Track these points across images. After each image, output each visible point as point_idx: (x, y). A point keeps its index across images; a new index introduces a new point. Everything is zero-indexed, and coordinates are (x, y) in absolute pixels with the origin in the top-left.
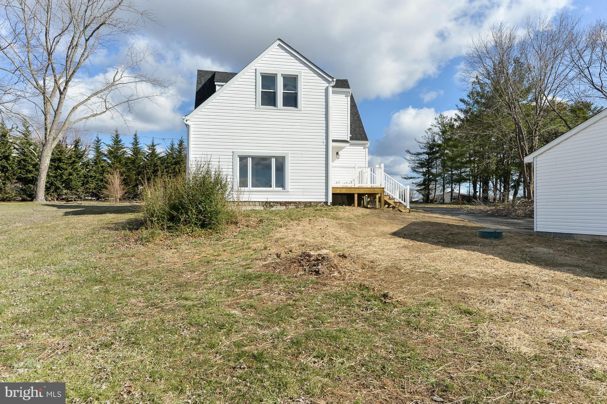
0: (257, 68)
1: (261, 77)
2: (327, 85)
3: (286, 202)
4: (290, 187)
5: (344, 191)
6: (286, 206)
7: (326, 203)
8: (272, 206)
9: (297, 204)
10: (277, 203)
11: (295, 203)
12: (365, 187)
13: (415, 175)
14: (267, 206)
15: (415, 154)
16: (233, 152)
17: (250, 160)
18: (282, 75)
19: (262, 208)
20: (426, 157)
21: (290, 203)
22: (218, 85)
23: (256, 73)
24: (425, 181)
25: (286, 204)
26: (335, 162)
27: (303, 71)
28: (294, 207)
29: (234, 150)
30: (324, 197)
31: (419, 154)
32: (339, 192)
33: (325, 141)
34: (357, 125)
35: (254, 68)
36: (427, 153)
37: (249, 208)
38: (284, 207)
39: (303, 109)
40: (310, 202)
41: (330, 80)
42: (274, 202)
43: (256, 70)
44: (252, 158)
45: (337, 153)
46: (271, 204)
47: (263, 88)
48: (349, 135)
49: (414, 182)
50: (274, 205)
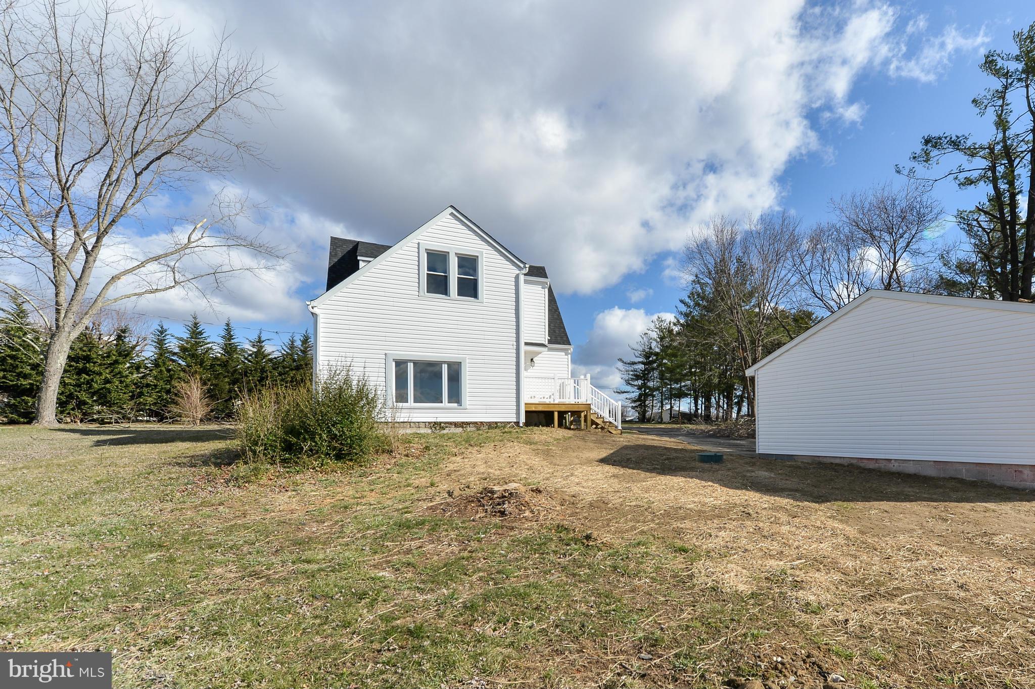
0: (420, 241)
1: (426, 255)
2: (518, 272)
3: (463, 423)
4: (468, 403)
5: (540, 409)
6: (463, 427)
7: (517, 423)
8: (443, 428)
9: (478, 425)
10: (451, 423)
11: (476, 423)
12: (567, 403)
13: (629, 388)
14: (435, 428)
15: (628, 364)
16: (386, 354)
17: (411, 367)
18: (456, 254)
19: (429, 431)
20: (642, 367)
21: (468, 424)
22: (363, 261)
23: (418, 248)
24: (640, 395)
25: (462, 425)
26: (528, 371)
27: (485, 251)
28: (474, 429)
29: (387, 352)
30: (515, 416)
31: (634, 363)
32: (534, 409)
33: (515, 343)
34: (557, 325)
35: (417, 241)
36: (642, 363)
37: (409, 431)
38: (461, 429)
39: (485, 300)
40: (496, 423)
41: (522, 265)
42: (445, 423)
43: (419, 244)
44: (414, 363)
45: (532, 360)
46: (442, 425)
47: (429, 269)
48: (547, 337)
49: (628, 397)
50: (447, 427)
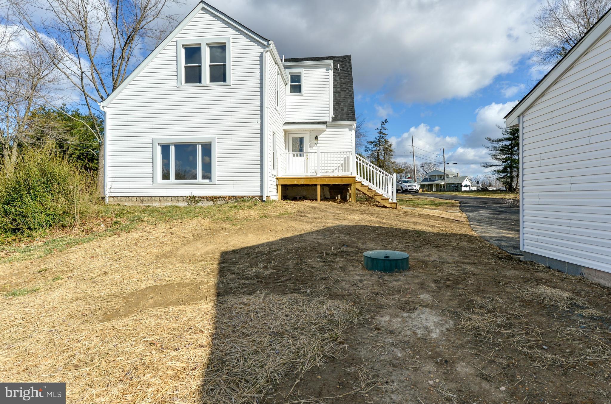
1: (184, 50)
2: (262, 50)
3: (213, 197)
4: (217, 178)
6: (213, 200)
8: (197, 202)
9: (226, 199)
10: (202, 197)
11: (224, 197)
14: (191, 201)
17: (172, 149)
18: (207, 44)
19: (186, 204)
21: (219, 197)
23: (177, 45)
25: (212, 199)
27: (232, 37)
28: (222, 202)
29: (153, 137)
30: (259, 190)
32: (296, 183)
33: (259, 120)
35: (175, 40)
37: (169, 204)
38: (212, 203)
39: (232, 83)
40: (242, 197)
41: (265, 43)
42: (199, 197)
43: (178, 42)
44: (175, 146)
46: (197, 198)
47: (186, 63)
48: (332, 115)
50: (200, 201)
